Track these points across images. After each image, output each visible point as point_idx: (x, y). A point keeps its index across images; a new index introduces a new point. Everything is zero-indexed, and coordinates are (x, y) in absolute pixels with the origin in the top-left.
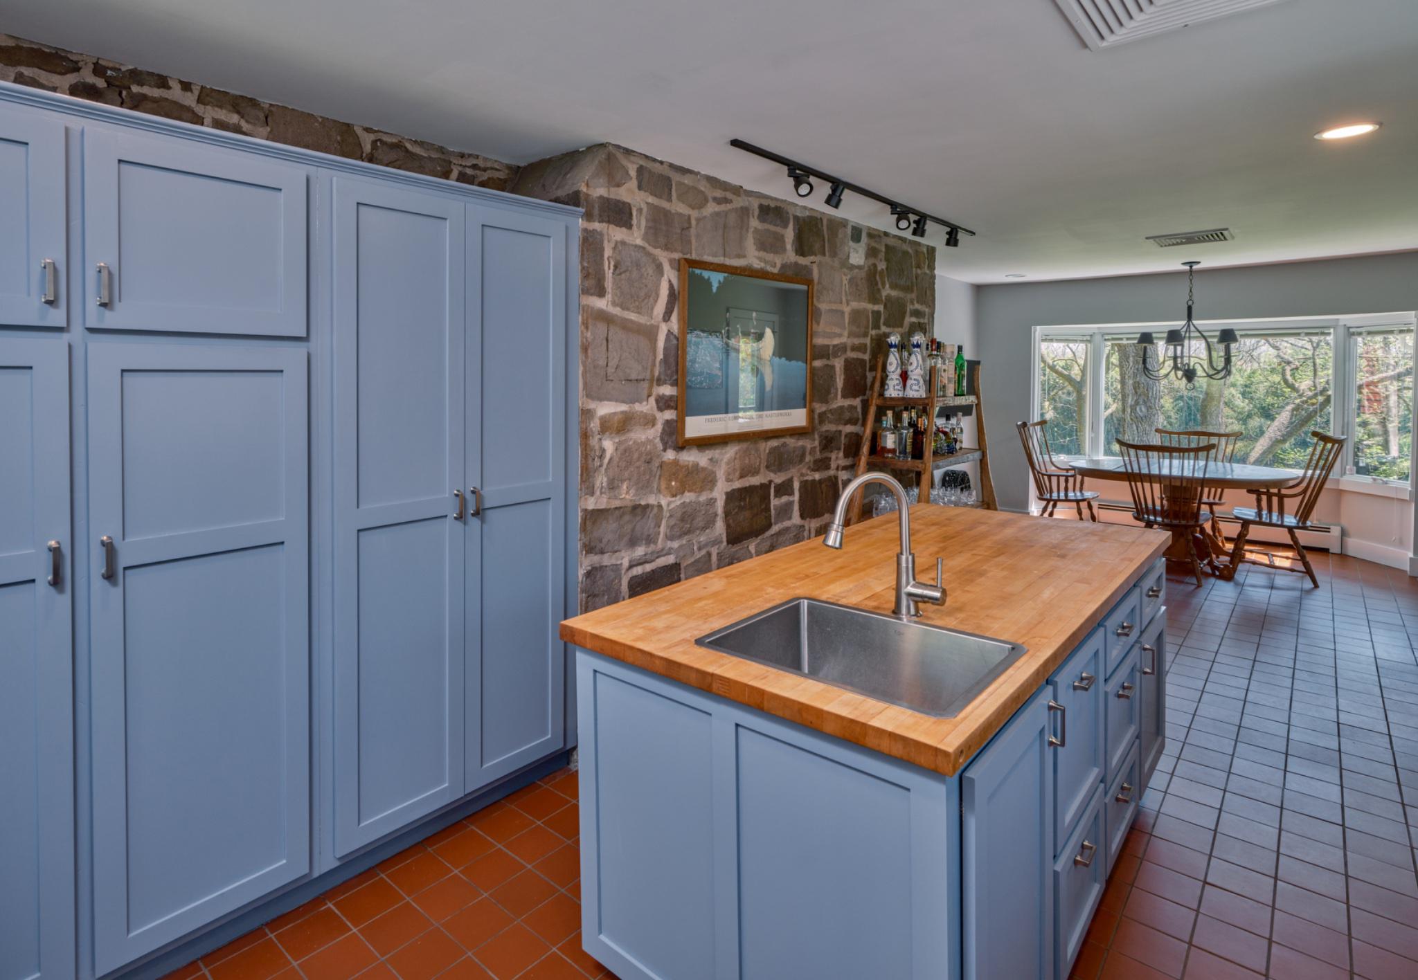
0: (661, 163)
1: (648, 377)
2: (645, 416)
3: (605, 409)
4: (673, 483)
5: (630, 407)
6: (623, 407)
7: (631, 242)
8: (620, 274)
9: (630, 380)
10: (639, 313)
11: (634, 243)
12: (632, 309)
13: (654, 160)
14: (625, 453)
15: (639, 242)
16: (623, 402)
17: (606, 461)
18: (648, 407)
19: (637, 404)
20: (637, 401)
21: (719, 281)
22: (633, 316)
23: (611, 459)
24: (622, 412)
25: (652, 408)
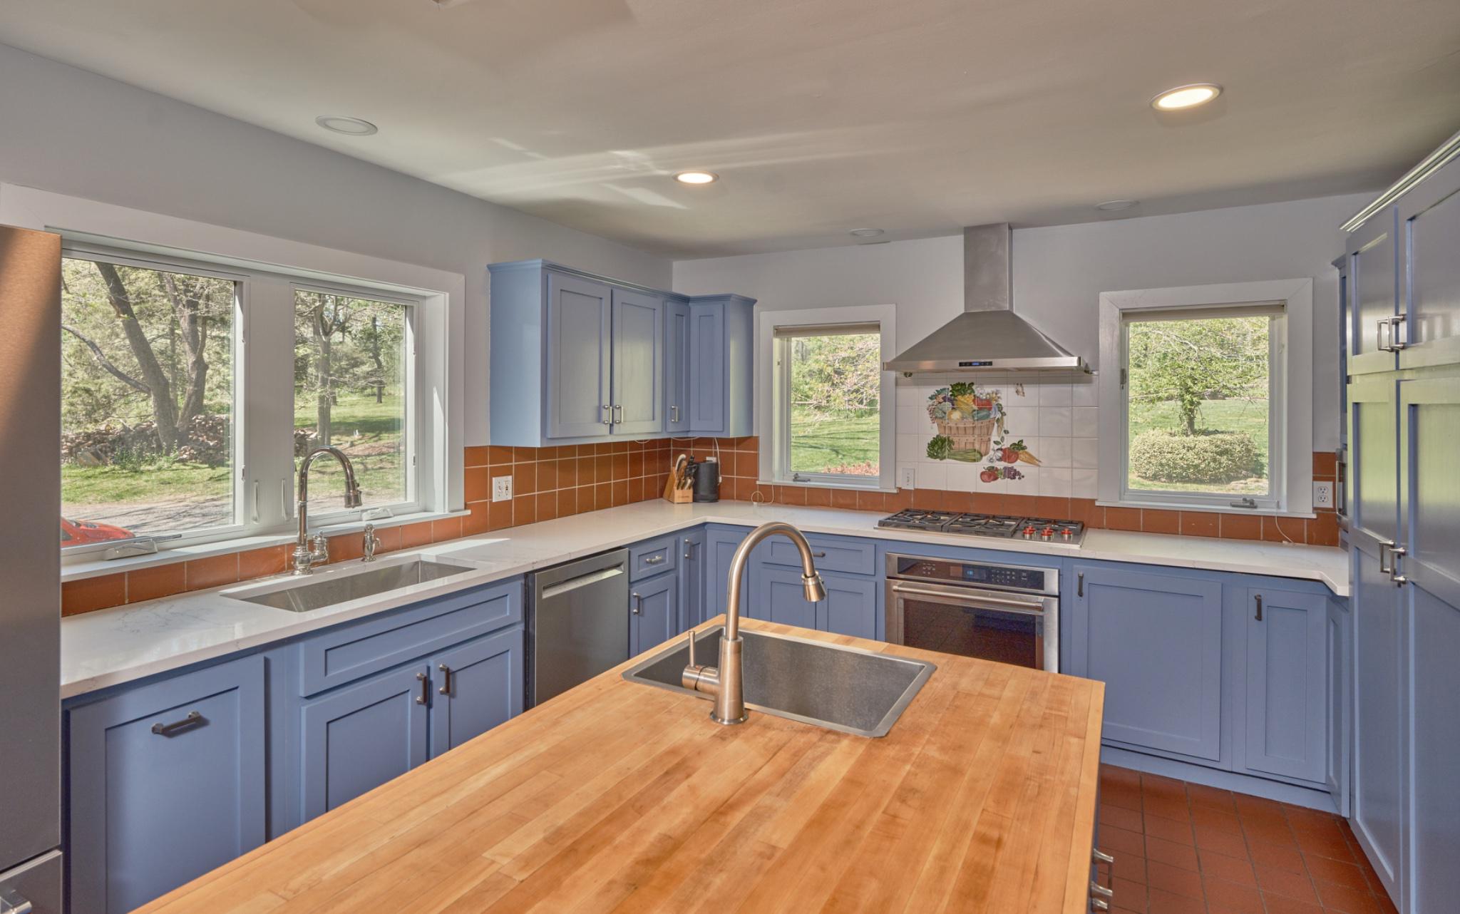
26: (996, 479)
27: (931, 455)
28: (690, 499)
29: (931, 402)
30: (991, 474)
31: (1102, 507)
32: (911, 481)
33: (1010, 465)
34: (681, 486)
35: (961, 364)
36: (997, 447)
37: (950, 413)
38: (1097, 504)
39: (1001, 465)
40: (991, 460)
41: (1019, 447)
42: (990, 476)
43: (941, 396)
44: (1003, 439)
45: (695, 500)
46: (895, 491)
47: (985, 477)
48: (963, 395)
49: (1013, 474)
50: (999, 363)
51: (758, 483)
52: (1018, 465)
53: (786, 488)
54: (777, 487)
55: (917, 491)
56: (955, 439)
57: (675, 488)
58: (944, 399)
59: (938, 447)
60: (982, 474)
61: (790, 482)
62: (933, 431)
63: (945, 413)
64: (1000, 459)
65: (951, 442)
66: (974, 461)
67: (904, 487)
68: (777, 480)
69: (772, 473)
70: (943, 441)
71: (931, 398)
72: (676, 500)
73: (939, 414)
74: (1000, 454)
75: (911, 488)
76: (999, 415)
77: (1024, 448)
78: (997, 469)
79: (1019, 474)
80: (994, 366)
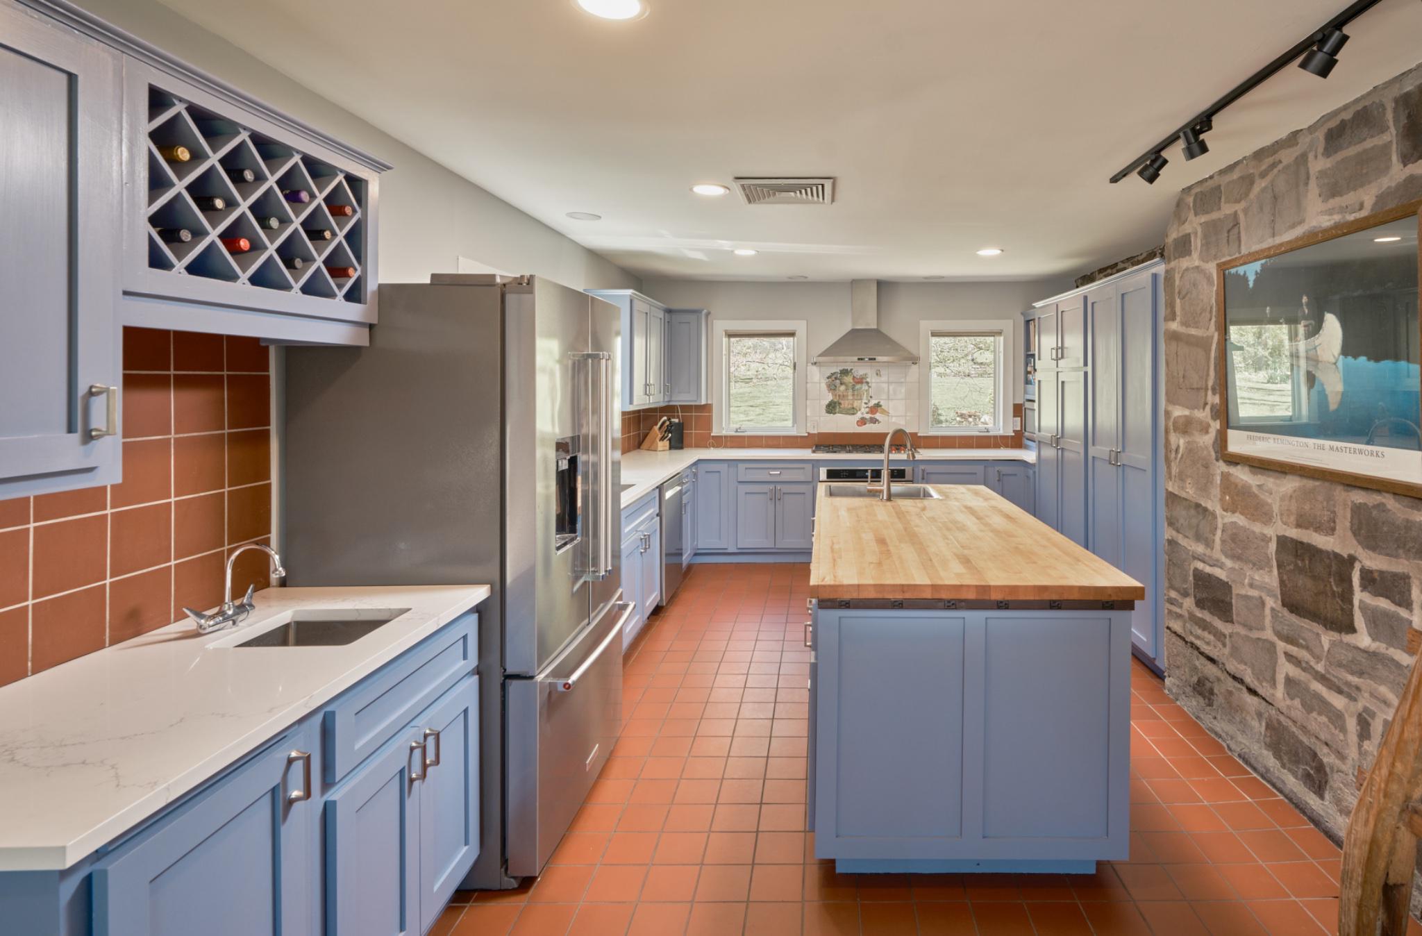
0: (1211, 177)
1: (1204, 387)
2: (1201, 422)
3: (1179, 412)
4: (1227, 498)
5: (1191, 412)
6: (1187, 412)
7: (1191, 266)
8: (1184, 298)
9: (1193, 389)
10: (1197, 327)
11: (1194, 266)
12: (1192, 325)
13: (1206, 180)
14: (1191, 450)
15: (1197, 263)
16: (1187, 407)
17: (1179, 456)
18: (1204, 414)
19: (1196, 410)
20: (1196, 408)
21: (1256, 272)
22: (1193, 331)
23: (1182, 455)
24: (1186, 416)
25: (1207, 417)
26: (865, 424)
27: (828, 412)
28: (668, 447)
29: (828, 380)
30: (862, 422)
31: (920, 436)
32: (816, 429)
33: (873, 416)
34: (662, 439)
35: (859, 359)
36: (865, 406)
37: (839, 387)
38: (919, 435)
39: (868, 416)
40: (862, 414)
41: (878, 405)
42: (862, 423)
43: (833, 377)
44: (869, 401)
45: (671, 448)
46: (806, 435)
47: (859, 424)
48: (847, 376)
49: (874, 421)
50: (879, 358)
51: (712, 434)
52: (878, 416)
53: (732, 437)
54: (726, 437)
55: (819, 434)
56: (842, 402)
57: (658, 441)
58: (836, 378)
59: (832, 408)
60: (858, 422)
61: (733, 434)
62: (829, 397)
63: (836, 387)
64: (867, 413)
65: (840, 404)
66: (853, 414)
67: (812, 432)
68: (724, 433)
69: (721, 427)
70: (835, 403)
71: (828, 378)
72: (659, 449)
73: (833, 387)
74: (867, 410)
75: (816, 432)
76: (867, 388)
77: (881, 406)
78: (866, 419)
79: (878, 420)
80: (877, 360)
